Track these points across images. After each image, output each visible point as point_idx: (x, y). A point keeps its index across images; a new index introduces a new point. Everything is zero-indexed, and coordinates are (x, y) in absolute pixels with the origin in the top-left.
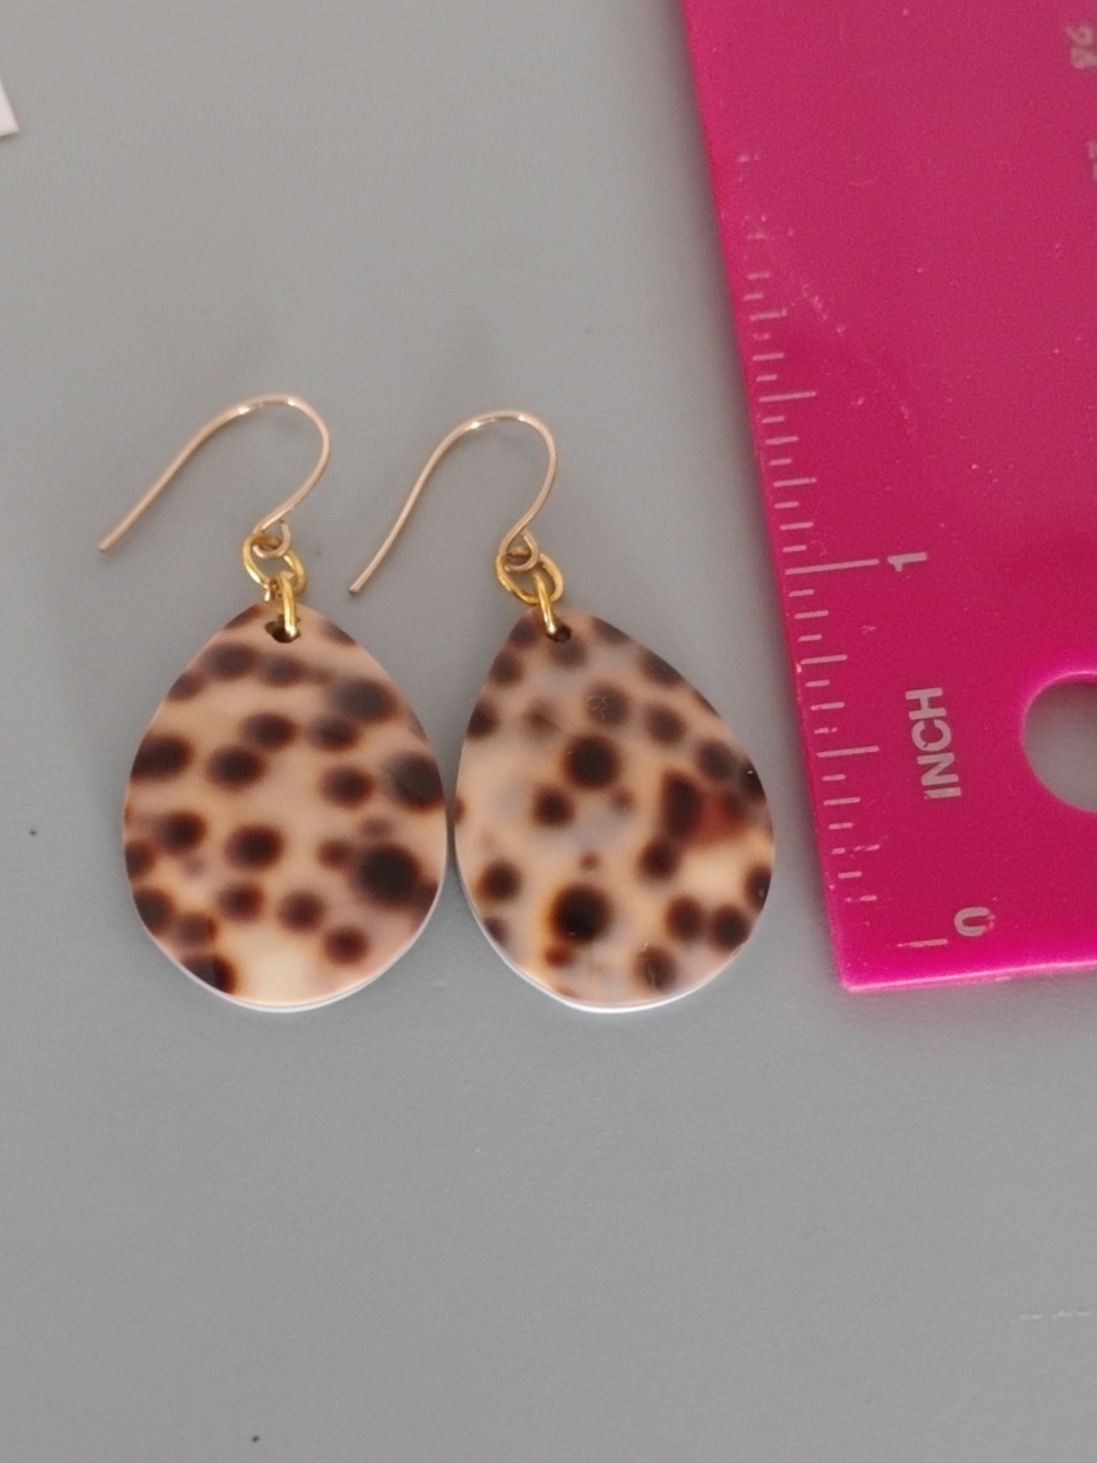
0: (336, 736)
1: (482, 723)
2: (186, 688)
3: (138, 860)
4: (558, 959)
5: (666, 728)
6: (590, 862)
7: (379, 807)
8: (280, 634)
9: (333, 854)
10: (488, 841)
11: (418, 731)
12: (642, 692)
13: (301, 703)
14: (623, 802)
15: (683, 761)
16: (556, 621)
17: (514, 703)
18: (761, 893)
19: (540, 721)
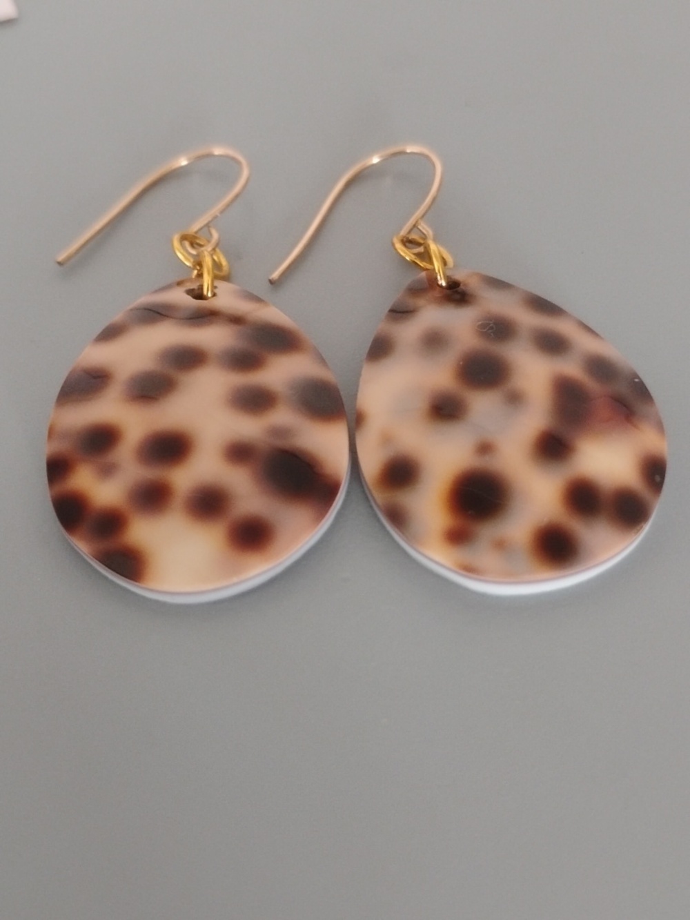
0: (244, 361)
1: (380, 349)
2: (111, 333)
3: (57, 468)
4: (457, 537)
5: (552, 344)
6: (485, 448)
7: (282, 416)
8: (199, 295)
9: (239, 452)
10: (386, 439)
11: (322, 361)
12: (528, 320)
13: (214, 338)
14: (515, 399)
15: (571, 368)
16: (448, 278)
17: (409, 332)
18: (658, 478)
19: (434, 341)
